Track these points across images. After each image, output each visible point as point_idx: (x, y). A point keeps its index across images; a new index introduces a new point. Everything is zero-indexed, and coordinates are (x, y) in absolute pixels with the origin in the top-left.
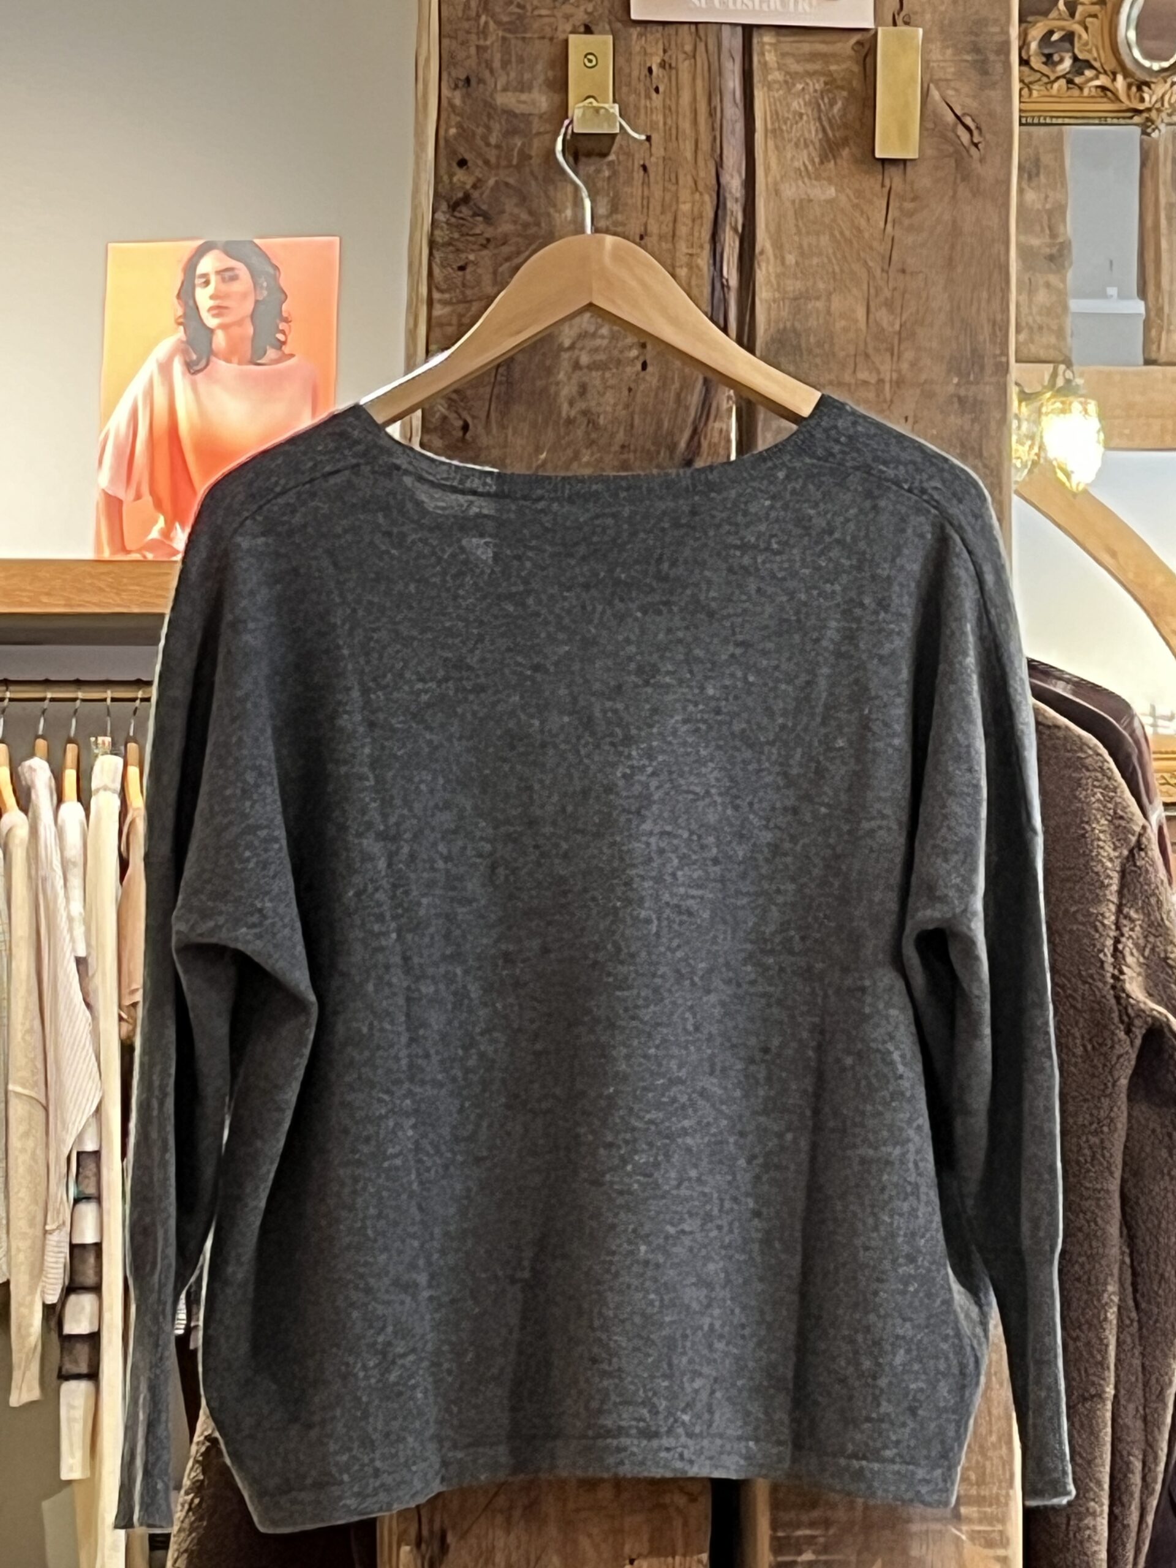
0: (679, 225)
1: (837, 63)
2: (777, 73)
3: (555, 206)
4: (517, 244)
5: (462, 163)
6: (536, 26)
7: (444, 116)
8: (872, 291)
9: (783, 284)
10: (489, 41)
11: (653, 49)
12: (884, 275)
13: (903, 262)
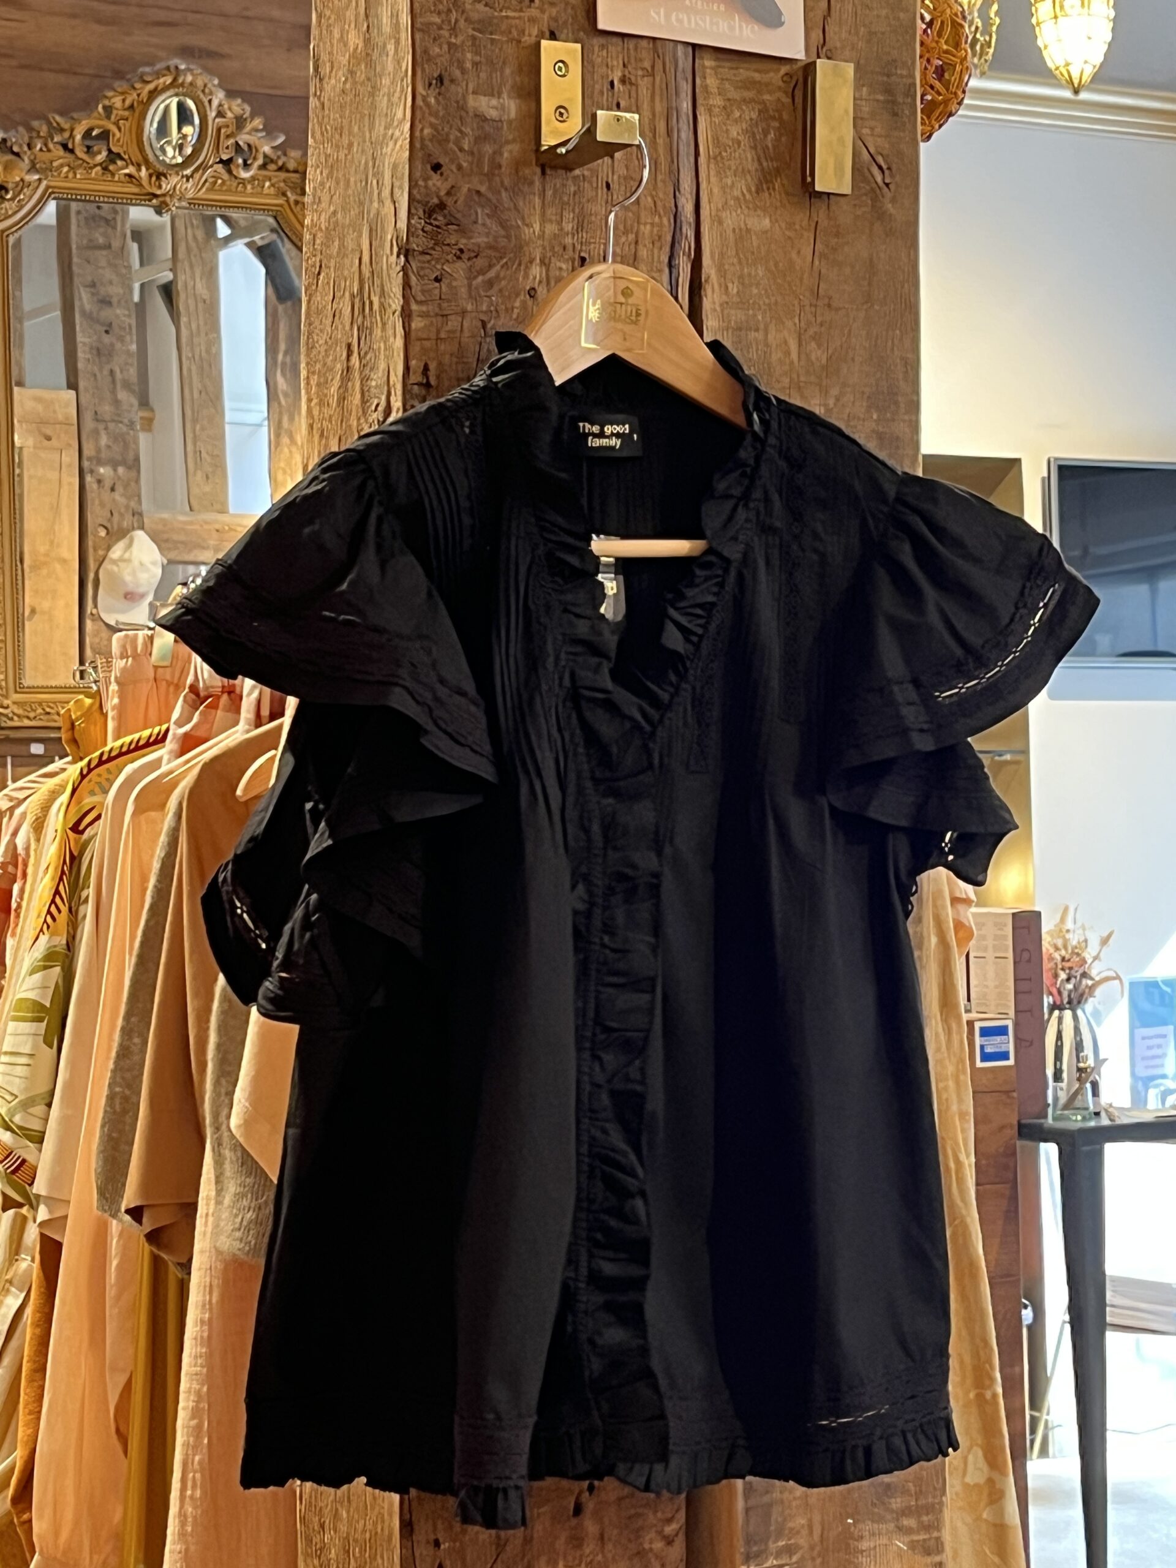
0: (640, 247)
1: (770, 93)
2: (718, 98)
3: (523, 219)
4: (490, 257)
5: (436, 167)
6: (504, 27)
7: (418, 114)
8: (802, 324)
9: (729, 315)
10: (460, 39)
11: (615, 63)
12: (813, 309)
13: (830, 298)
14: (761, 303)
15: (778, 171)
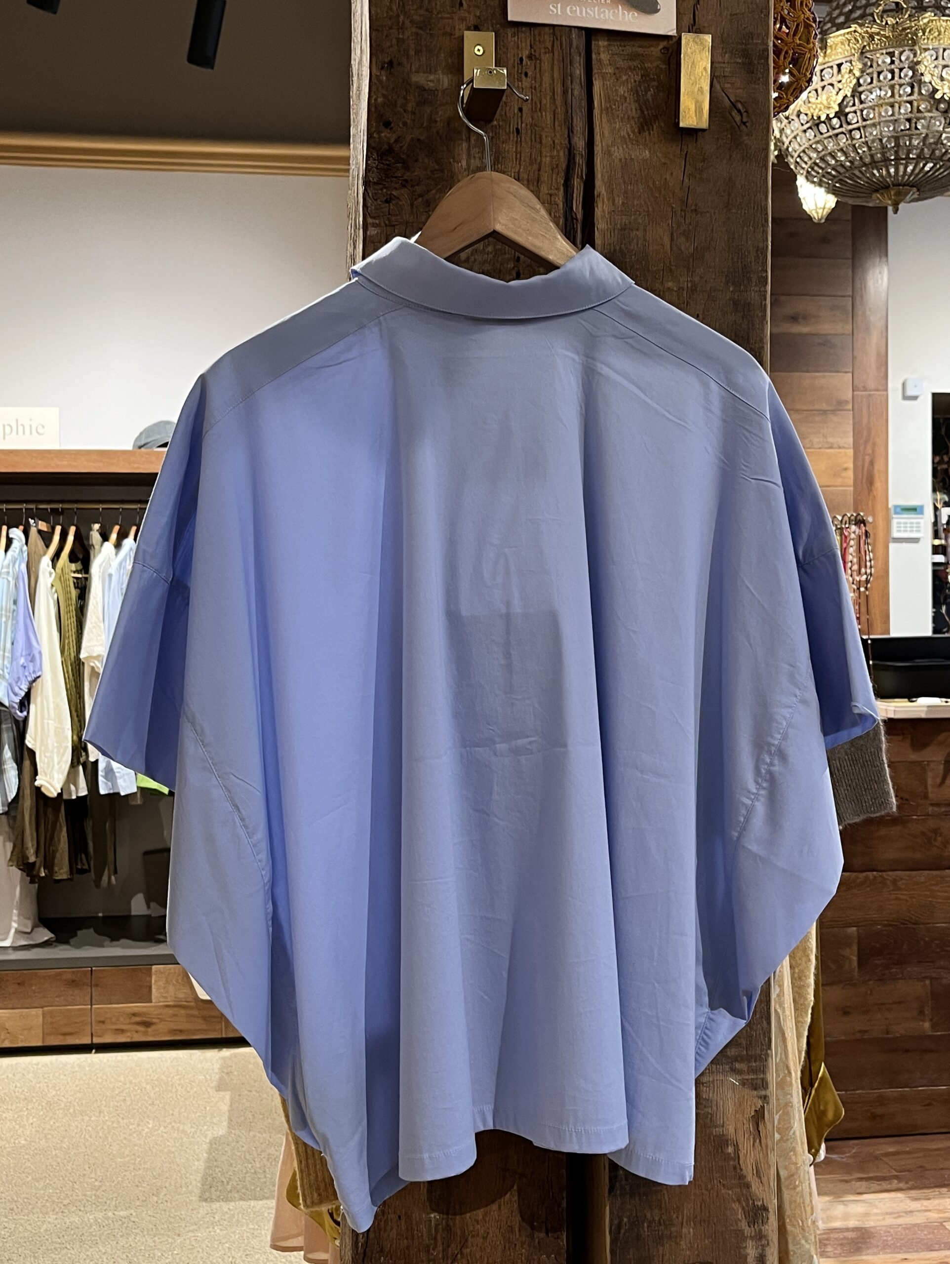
0: (542, 172)
1: (651, 62)
2: (609, 68)
3: (454, 158)
4: (427, 185)
5: (387, 124)
6: (440, 25)
7: (373, 89)
8: (674, 225)
9: (614, 218)
10: (407, 34)
11: (524, 45)
12: (683, 214)
13: (696, 205)
14: (642, 210)
15: (656, 117)
